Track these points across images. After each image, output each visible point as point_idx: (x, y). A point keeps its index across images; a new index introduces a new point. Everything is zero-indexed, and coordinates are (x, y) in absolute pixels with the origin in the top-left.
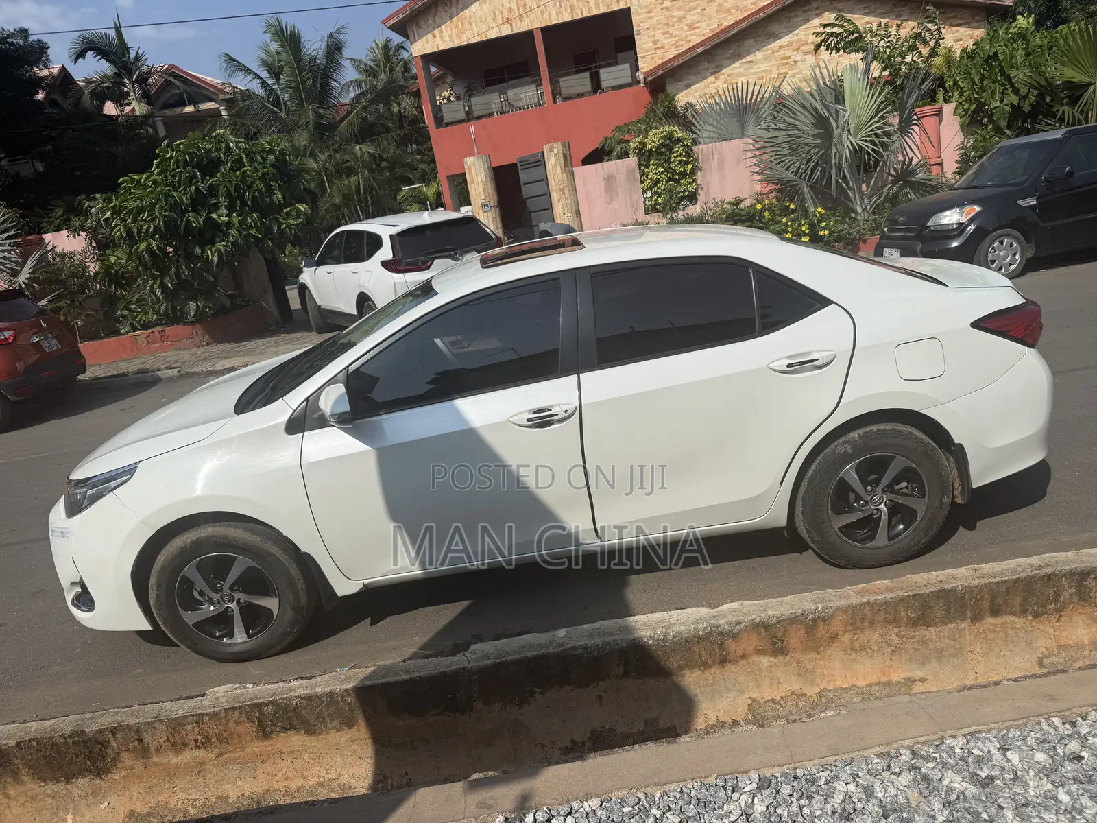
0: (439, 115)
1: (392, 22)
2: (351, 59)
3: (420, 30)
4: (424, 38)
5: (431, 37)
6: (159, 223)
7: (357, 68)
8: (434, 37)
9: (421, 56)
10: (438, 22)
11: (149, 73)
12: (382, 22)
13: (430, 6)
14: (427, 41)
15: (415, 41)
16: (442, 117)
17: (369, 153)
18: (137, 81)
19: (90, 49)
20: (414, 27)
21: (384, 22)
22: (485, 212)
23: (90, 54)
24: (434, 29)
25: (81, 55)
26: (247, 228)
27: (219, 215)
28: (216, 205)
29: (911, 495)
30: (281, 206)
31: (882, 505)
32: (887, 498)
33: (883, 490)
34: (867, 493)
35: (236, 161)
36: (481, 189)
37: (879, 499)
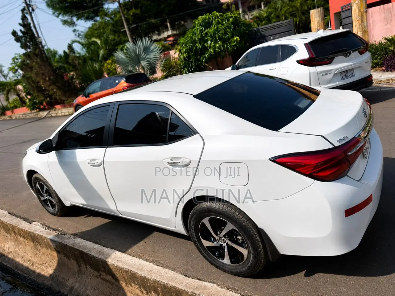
6: (187, 48)
26: (215, 48)
27: (207, 44)
28: (207, 40)
29: (241, 245)
30: (229, 39)
31: (225, 244)
32: (227, 241)
33: (224, 236)
34: (217, 235)
35: (217, 23)
36: (316, 24)
37: (223, 240)
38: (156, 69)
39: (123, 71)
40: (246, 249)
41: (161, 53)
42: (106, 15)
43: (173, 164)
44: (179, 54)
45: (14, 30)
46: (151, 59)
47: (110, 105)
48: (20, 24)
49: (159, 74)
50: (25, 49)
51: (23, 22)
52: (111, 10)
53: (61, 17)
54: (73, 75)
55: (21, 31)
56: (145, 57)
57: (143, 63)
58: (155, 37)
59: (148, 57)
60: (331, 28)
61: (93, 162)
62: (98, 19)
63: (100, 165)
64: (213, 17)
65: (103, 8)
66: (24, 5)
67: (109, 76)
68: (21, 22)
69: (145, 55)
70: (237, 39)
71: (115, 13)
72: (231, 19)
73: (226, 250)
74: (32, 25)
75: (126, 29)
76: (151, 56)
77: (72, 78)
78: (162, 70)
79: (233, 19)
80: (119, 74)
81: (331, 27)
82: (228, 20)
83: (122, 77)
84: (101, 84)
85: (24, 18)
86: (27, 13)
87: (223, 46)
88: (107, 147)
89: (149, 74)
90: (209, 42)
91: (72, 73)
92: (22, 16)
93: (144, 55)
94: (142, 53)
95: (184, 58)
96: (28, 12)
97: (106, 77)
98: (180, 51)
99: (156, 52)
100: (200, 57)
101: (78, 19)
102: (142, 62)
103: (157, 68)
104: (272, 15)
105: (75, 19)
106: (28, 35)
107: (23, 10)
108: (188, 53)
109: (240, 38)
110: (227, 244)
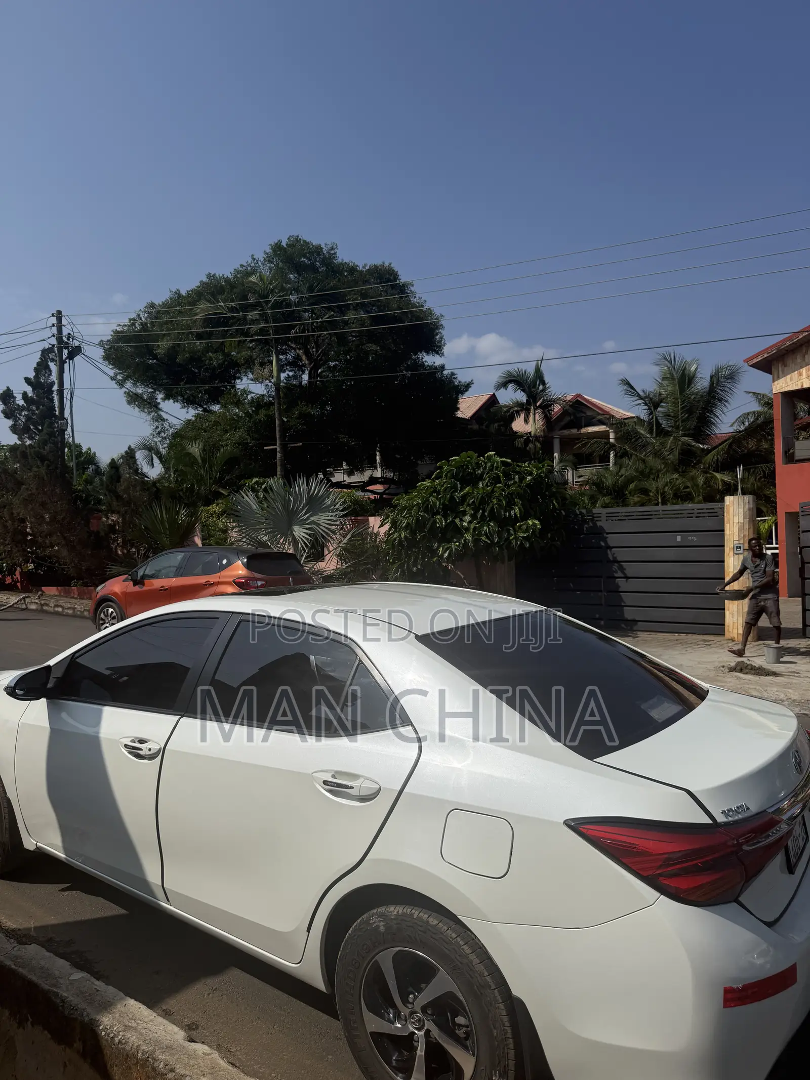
0: (791, 451)
1: (755, 361)
2: (754, 393)
3: (786, 369)
4: (788, 377)
5: (797, 375)
6: (412, 521)
7: (759, 401)
8: (800, 374)
9: (781, 393)
10: (807, 360)
11: (552, 402)
12: (744, 361)
13: (801, 345)
14: (791, 380)
15: (778, 378)
16: (793, 454)
17: (722, 480)
18: (540, 407)
19: (510, 382)
20: (780, 365)
21: (747, 361)
22: (737, 554)
23: (511, 386)
24: (802, 367)
25: (504, 385)
26: (480, 534)
27: (461, 520)
28: (464, 513)
29: (462, 1043)
30: (516, 520)
31: (422, 1033)
32: (429, 1025)
33: (424, 1009)
34: (405, 1001)
35: (494, 478)
36: (736, 530)
37: (420, 1020)
38: (326, 552)
39: (244, 540)
40: (473, 1055)
41: (346, 515)
42: (238, 403)
43: (336, 788)
44: (390, 529)
45: (8, 389)
46: (318, 525)
47: (218, 618)
48: (27, 380)
49: (330, 564)
50: (20, 439)
51: (36, 377)
52: (253, 395)
53: (129, 384)
54: (115, 523)
55: (25, 395)
56: (308, 518)
57: (299, 532)
58: (338, 477)
59: (313, 518)
60: (777, 546)
61: (137, 745)
62: (216, 408)
63: (152, 757)
64: (486, 463)
65: (234, 386)
66: (54, 341)
67: (203, 544)
68: (31, 375)
69: (307, 516)
70: (534, 525)
71: (259, 403)
72: (529, 478)
73: (421, 1052)
74: (55, 388)
75: (278, 447)
76: (323, 519)
77: (112, 528)
78: (339, 556)
79: (534, 479)
80: (232, 544)
81: (777, 544)
82: (522, 479)
83: (239, 552)
84: (183, 559)
85: (42, 367)
86: (53, 360)
87: (499, 534)
88: (182, 716)
89: (306, 558)
90: (468, 518)
91: (114, 517)
92: (38, 364)
93: (305, 514)
94: (303, 509)
95: (400, 542)
96: (57, 359)
97: (197, 545)
98: (394, 524)
99: (334, 514)
100: (438, 547)
101: (167, 397)
102: (296, 528)
103: (328, 549)
104: (632, 486)
105: (160, 396)
106: (38, 408)
107: (45, 352)
108: (413, 532)
109: (541, 524)
110: (428, 1032)
